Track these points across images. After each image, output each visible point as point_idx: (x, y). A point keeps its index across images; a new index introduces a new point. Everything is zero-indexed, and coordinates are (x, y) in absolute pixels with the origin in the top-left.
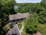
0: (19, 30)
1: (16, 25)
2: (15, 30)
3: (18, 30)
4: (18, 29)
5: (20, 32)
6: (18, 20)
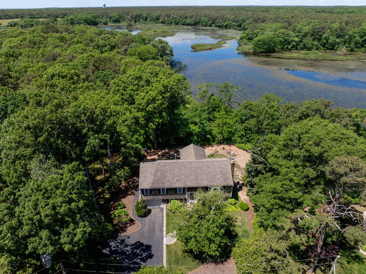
0: (165, 233)
1: (164, 206)
2: (152, 231)
3: (161, 231)
4: (165, 229)
5: (165, 242)
6: (172, 191)
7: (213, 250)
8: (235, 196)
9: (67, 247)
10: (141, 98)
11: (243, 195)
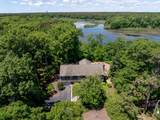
1: (71, 86)
7: (95, 102)
8: (105, 81)
9: (21, 92)
10: (61, 37)
11: (108, 81)
